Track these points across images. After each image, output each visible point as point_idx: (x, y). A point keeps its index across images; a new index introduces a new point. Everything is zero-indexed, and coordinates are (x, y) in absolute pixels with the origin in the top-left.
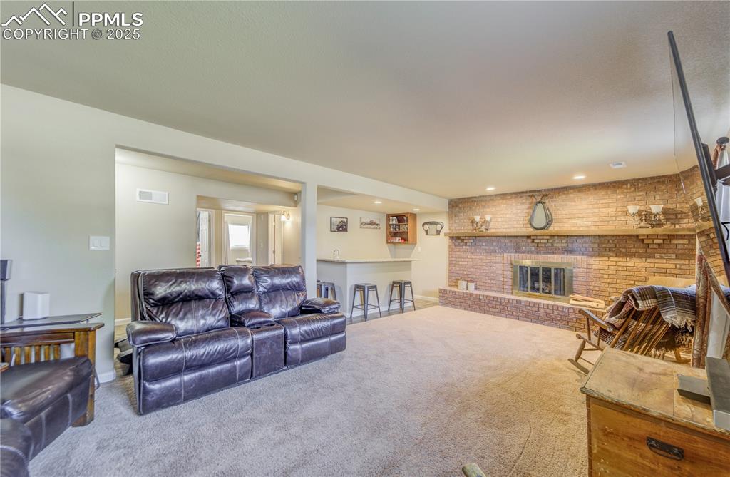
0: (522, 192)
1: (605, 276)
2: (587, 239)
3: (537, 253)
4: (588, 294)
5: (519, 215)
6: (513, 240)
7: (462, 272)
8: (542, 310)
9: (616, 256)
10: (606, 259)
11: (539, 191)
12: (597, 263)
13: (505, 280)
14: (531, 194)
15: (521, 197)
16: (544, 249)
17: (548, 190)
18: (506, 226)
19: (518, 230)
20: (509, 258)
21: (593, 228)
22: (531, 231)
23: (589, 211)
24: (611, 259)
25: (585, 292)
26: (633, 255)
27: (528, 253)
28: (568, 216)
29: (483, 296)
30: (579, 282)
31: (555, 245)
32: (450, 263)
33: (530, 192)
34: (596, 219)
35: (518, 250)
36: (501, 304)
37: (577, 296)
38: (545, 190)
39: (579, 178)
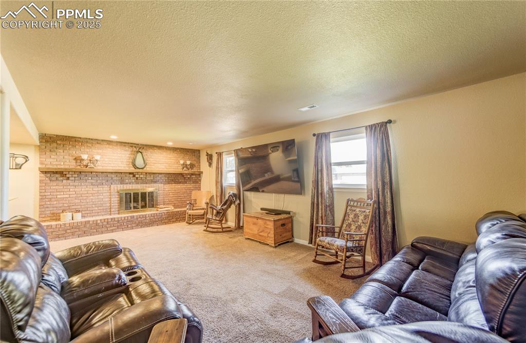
0: (126, 143)
1: (171, 194)
2: (163, 175)
3: (136, 184)
4: (164, 204)
5: (124, 158)
6: (119, 175)
7: (61, 205)
8: (148, 218)
9: (175, 183)
10: (171, 185)
11: (138, 144)
12: (168, 187)
13: (112, 205)
14: (132, 145)
15: (125, 146)
16: (141, 181)
17: (143, 145)
18: (112, 165)
19: (122, 168)
20: (116, 188)
21: (165, 169)
22: (132, 170)
23: (164, 160)
24: (173, 185)
25: (163, 203)
26: (180, 183)
27: (130, 183)
28: (154, 162)
29: (101, 220)
30: (160, 199)
31: (147, 178)
32: (42, 198)
33: (131, 143)
34: (167, 165)
35: (122, 182)
36: (118, 223)
37: (161, 206)
38: (141, 145)
39: (170, 144)
